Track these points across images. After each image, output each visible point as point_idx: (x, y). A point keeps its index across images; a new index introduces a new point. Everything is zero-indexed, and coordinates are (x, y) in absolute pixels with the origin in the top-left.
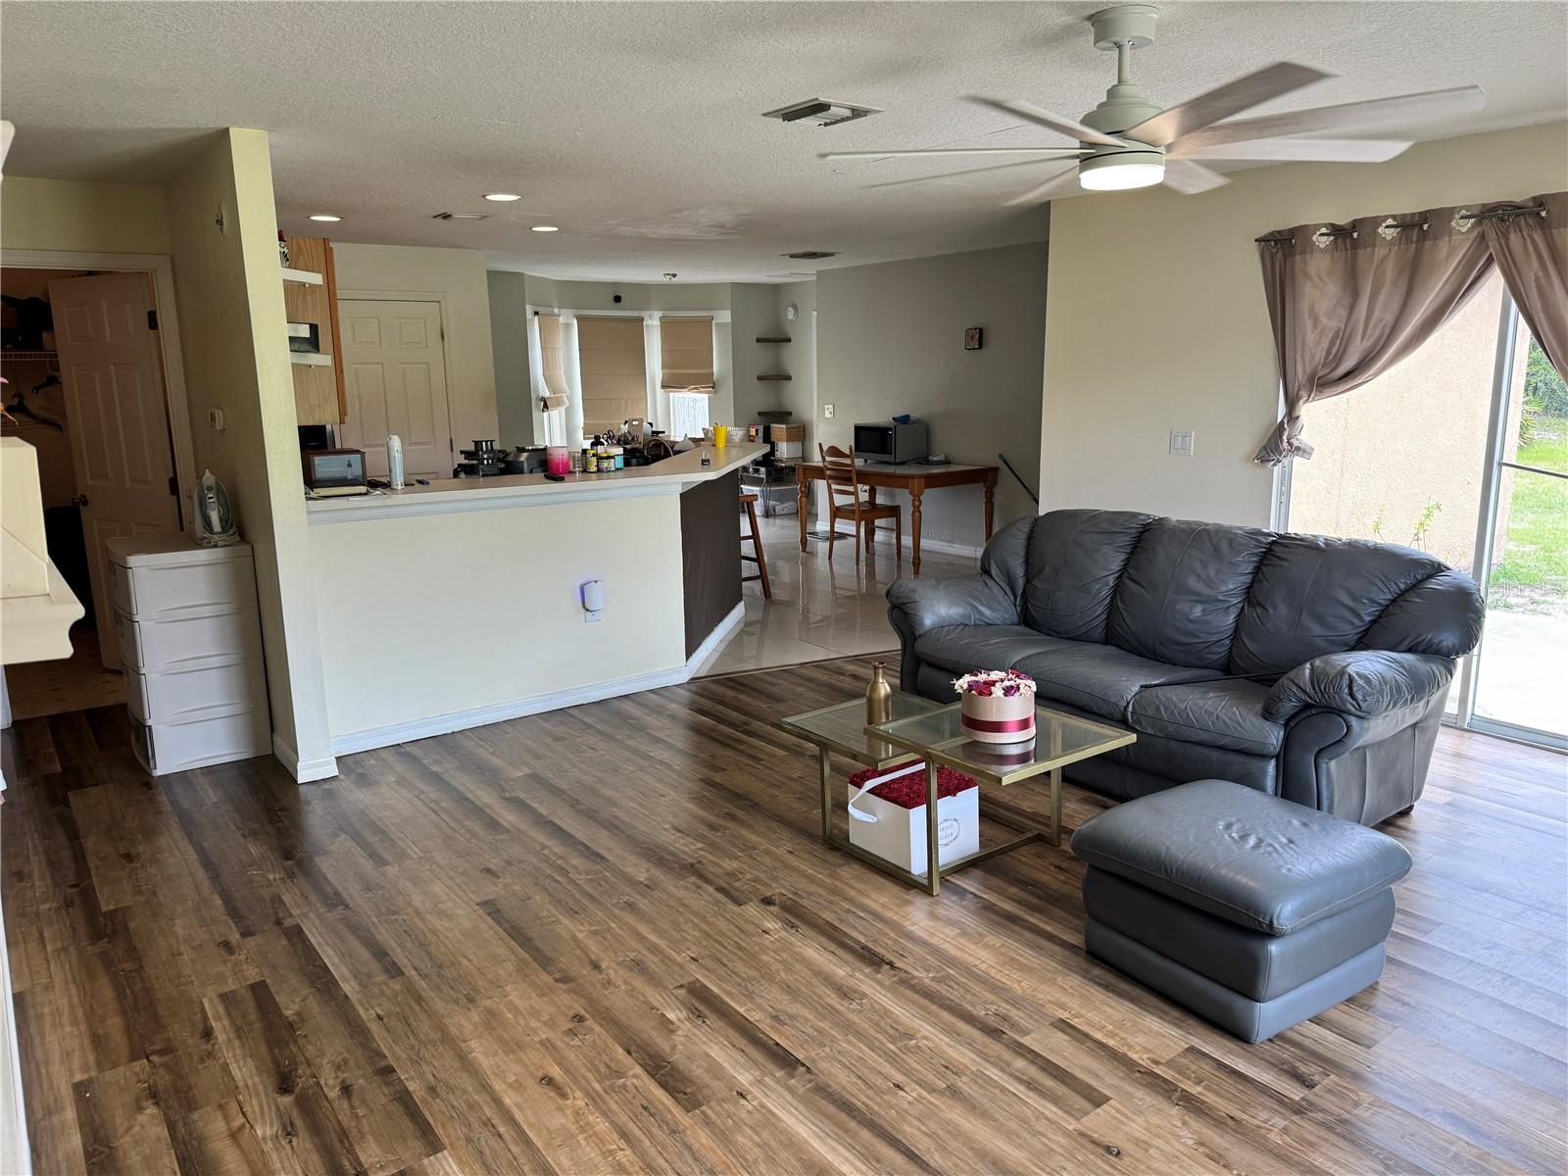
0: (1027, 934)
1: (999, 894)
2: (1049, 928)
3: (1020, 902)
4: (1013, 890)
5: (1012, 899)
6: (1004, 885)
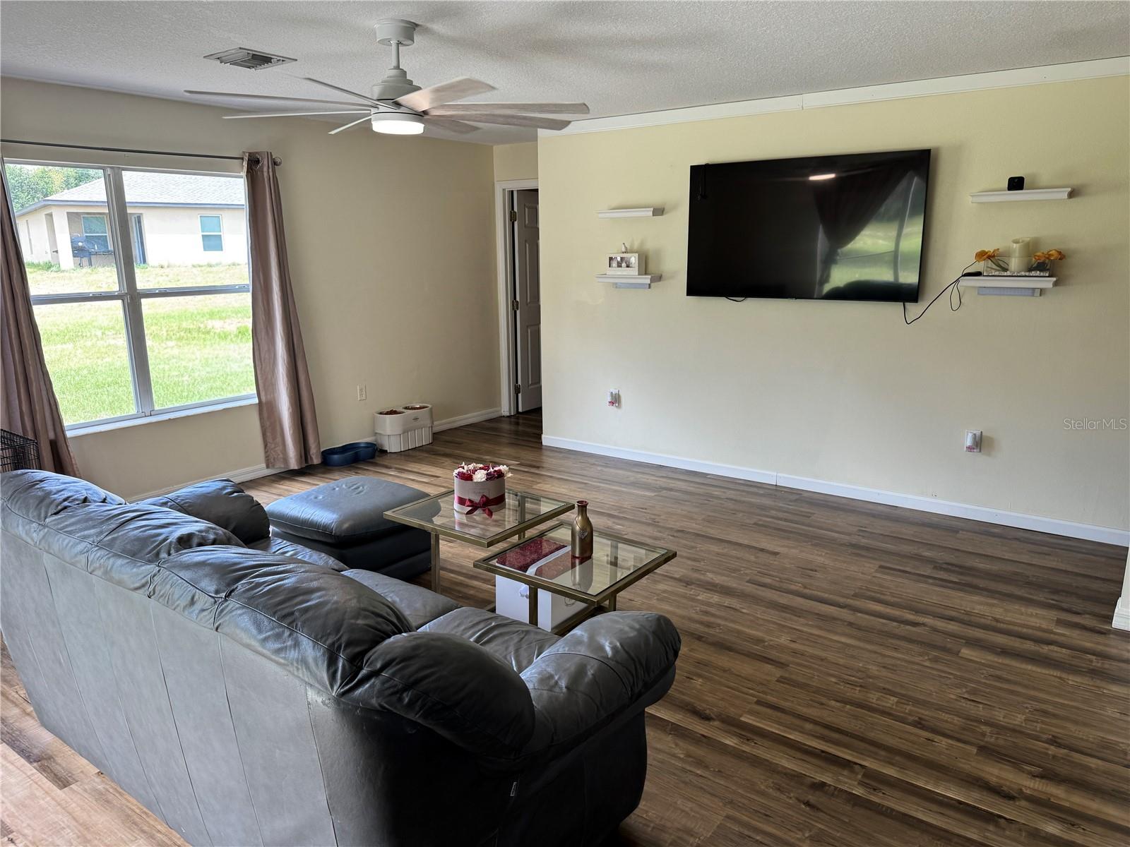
0: (464, 571)
1: (482, 590)
2: (452, 575)
3: (467, 586)
4: (472, 592)
5: (473, 588)
6: (477, 594)
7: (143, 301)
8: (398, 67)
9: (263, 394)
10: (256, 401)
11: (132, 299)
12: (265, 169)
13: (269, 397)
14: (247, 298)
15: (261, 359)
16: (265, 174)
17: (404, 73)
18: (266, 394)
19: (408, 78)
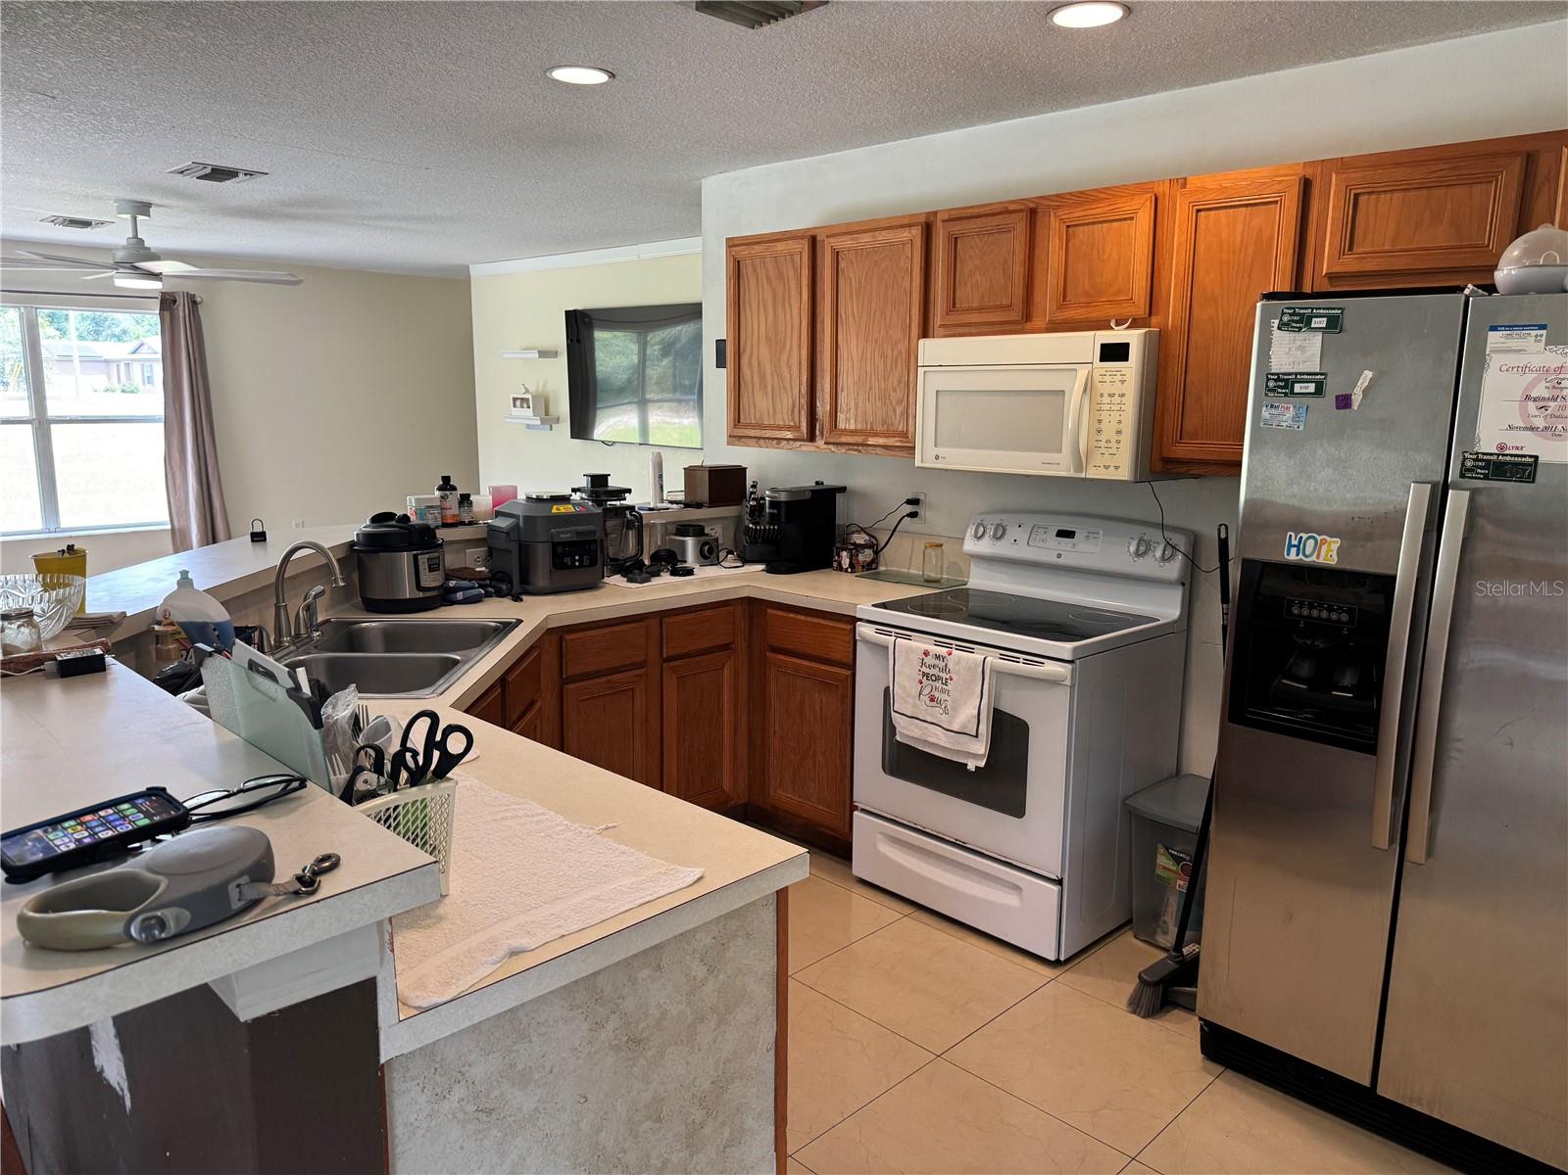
7: (53, 426)
8: (136, 236)
9: (175, 521)
10: (169, 527)
11: (42, 425)
12: (181, 308)
13: (182, 523)
14: (159, 429)
15: (175, 488)
16: (181, 313)
17: (142, 241)
18: (179, 521)
19: (146, 245)
